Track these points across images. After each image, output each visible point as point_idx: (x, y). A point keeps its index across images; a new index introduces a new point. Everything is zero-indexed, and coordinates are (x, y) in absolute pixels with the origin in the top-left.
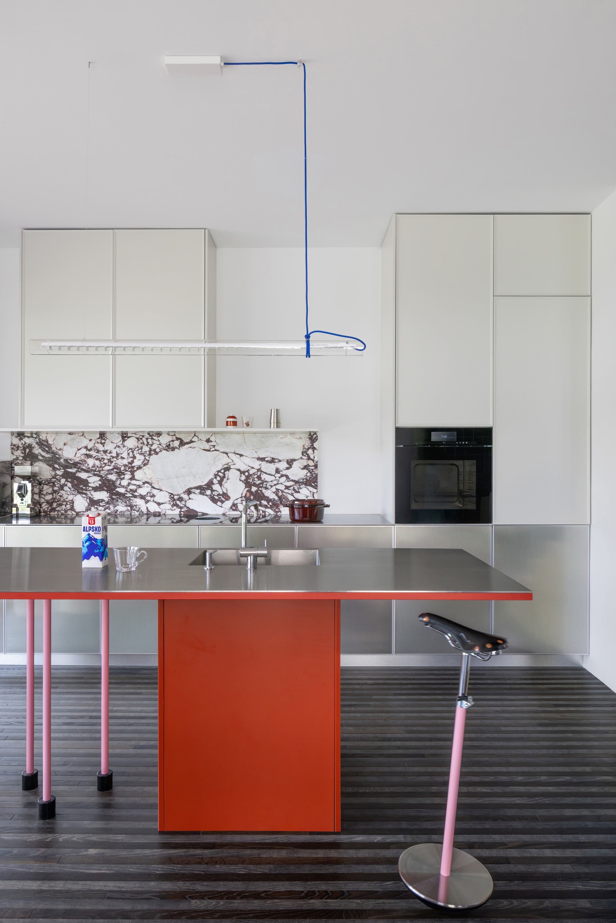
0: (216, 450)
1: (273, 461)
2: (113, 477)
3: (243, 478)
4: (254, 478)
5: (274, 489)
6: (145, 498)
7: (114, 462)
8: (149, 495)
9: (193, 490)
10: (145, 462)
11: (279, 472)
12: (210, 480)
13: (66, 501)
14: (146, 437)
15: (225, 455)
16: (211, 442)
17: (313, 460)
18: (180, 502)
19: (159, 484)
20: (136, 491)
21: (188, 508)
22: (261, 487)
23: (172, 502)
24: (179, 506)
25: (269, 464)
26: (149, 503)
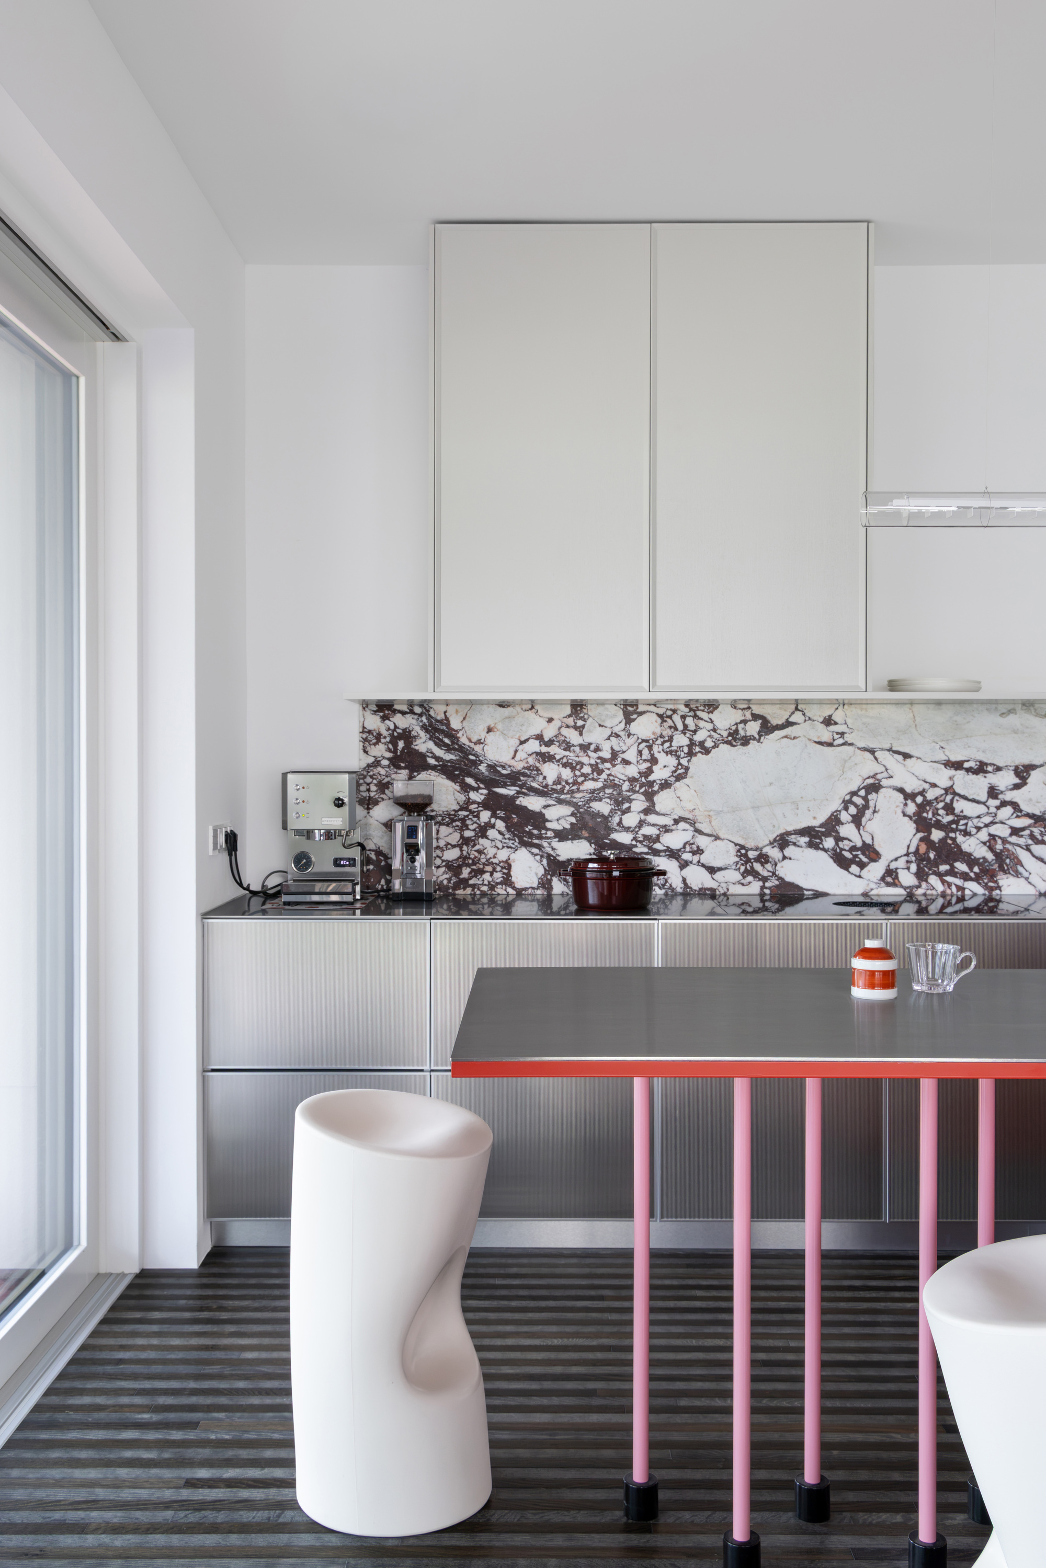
0: (846, 744)
1: (981, 769)
2: (603, 807)
3: (912, 808)
4: (937, 809)
5: (983, 835)
6: (680, 856)
7: (606, 771)
8: (688, 849)
9: (793, 836)
10: (679, 772)
11: (997, 794)
12: (832, 815)
13: (492, 863)
14: (680, 713)
15: (868, 754)
16: (836, 723)
18: (763, 865)
19: (713, 823)
20: (657, 839)
21: (780, 879)
22: (954, 831)
23: (742, 864)
24: (759, 874)
25: (972, 777)
26: (688, 867)
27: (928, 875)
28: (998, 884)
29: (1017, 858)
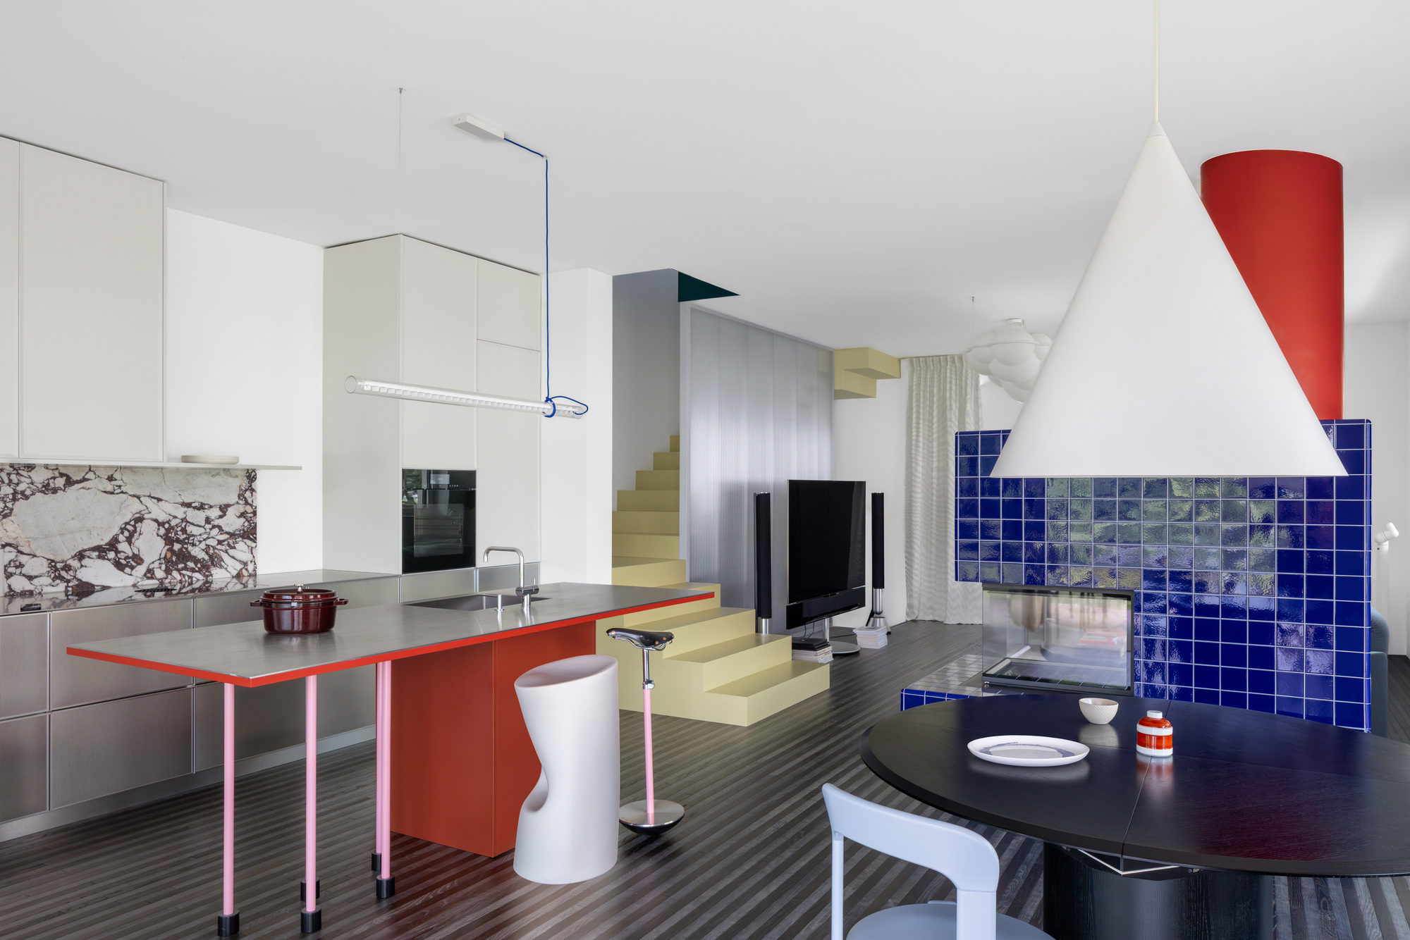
0: (122, 492)
1: (202, 507)
3: (162, 531)
4: (177, 531)
5: (203, 546)
6: (6, 570)
8: (12, 564)
9: (88, 552)
10: (5, 512)
11: (210, 521)
12: (113, 537)
14: (7, 472)
15: (136, 499)
16: (116, 480)
17: (251, 506)
18: (67, 572)
19: (31, 546)
21: (79, 580)
22: (186, 543)
23: (52, 573)
24: (64, 578)
25: (197, 511)
26: (12, 577)
27: (172, 571)
28: (211, 573)
29: (221, 557)
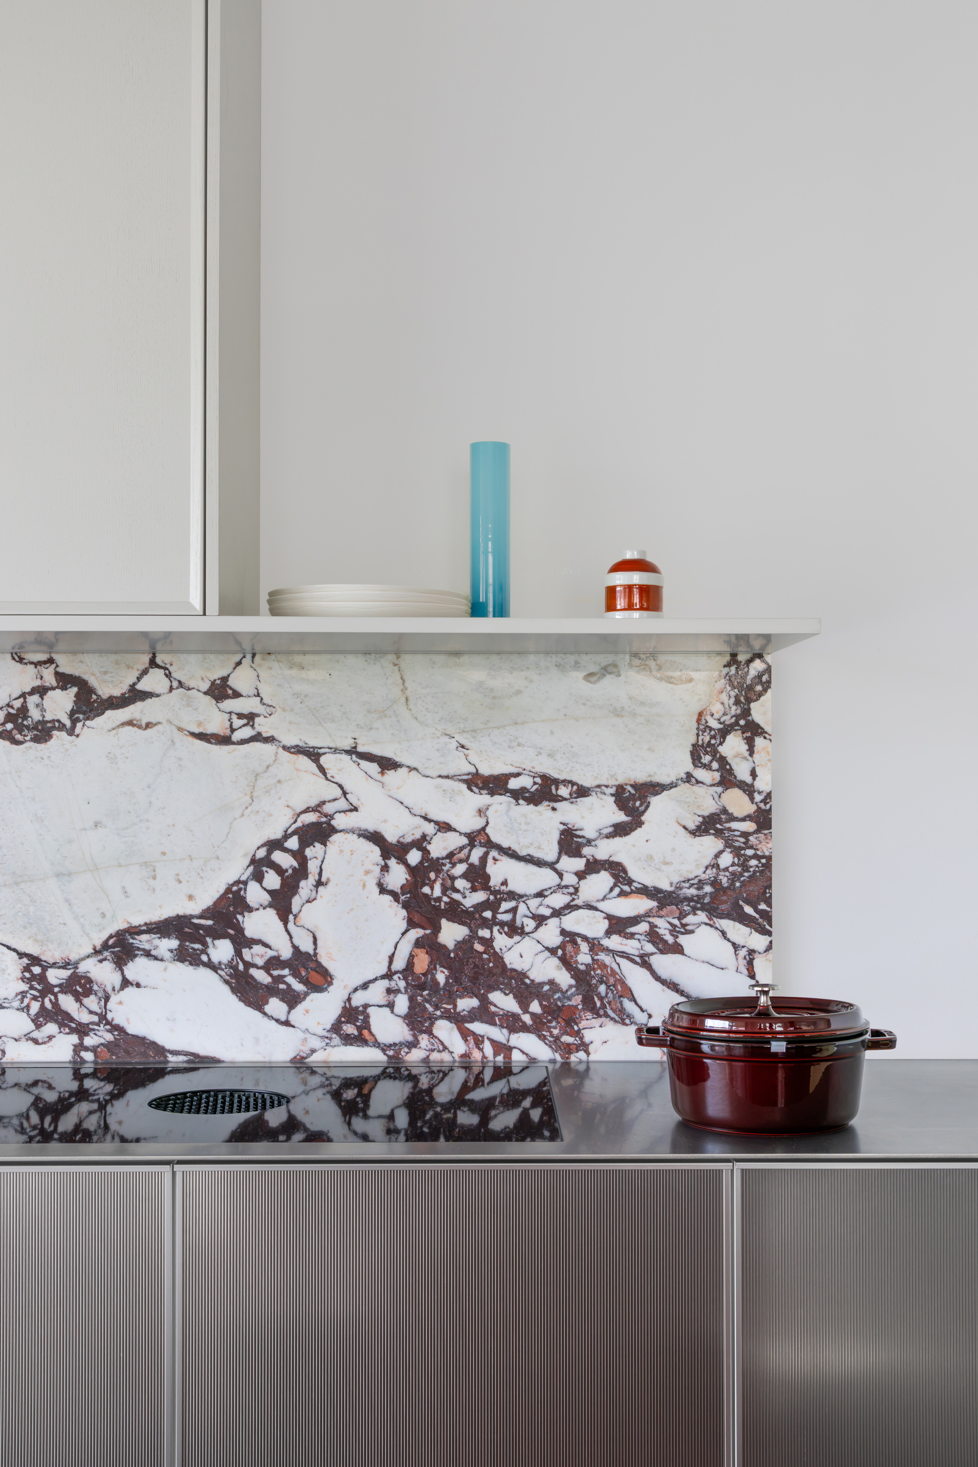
0: (257, 738)
1: (545, 792)
3: (398, 876)
4: (453, 878)
5: (550, 934)
9: (144, 937)
11: (580, 846)
12: (228, 890)
15: (304, 762)
16: (237, 695)
17: (749, 790)
18: (78, 1000)
21: (116, 1028)
22: (488, 924)
23: (35, 998)
24: (72, 1019)
25: (525, 809)
27: (432, 1019)
28: (581, 1038)
29: (623, 983)
